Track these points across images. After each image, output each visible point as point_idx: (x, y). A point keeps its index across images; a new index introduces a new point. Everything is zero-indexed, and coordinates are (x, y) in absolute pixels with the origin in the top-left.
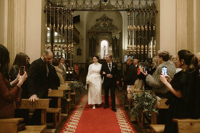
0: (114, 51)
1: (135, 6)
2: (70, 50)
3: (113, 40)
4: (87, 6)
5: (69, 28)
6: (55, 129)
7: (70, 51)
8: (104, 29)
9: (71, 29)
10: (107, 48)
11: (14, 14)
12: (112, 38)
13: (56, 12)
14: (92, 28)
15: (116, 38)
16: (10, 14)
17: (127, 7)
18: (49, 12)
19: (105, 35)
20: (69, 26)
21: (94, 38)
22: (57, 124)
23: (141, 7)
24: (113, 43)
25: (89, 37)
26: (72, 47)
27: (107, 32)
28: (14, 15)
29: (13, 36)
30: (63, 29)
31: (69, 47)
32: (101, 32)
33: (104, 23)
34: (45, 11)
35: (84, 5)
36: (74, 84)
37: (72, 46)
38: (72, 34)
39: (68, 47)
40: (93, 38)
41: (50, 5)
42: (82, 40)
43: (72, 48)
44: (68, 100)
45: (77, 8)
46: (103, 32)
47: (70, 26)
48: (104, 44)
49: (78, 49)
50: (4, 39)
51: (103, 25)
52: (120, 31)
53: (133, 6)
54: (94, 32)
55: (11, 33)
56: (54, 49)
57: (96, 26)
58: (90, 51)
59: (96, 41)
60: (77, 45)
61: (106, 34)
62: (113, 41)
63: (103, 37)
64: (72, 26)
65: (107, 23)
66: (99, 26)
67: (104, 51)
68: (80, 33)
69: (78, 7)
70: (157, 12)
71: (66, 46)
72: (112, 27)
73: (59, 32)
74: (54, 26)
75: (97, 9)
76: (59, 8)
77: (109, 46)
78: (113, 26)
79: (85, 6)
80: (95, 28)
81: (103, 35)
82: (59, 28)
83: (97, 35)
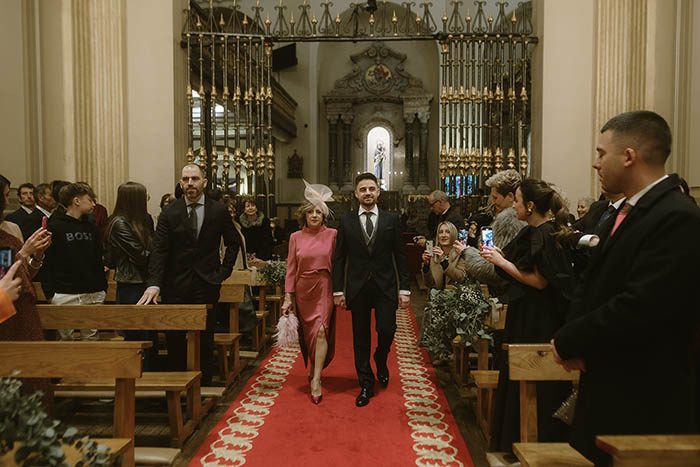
0: (412, 164)
1: (465, 24)
2: (263, 165)
3: (408, 126)
4: (315, 27)
5: (258, 98)
6: (224, 389)
7: (263, 168)
8: (379, 89)
9: (266, 102)
10: (387, 153)
11: (90, 56)
12: (405, 120)
13: (218, 45)
14: (338, 85)
15: (417, 119)
16: (79, 57)
17: (440, 29)
18: (198, 45)
19: (382, 110)
20: (260, 91)
21: (342, 121)
22: (230, 376)
23: (483, 25)
24: (406, 135)
25: (328, 117)
26: (269, 157)
27: (388, 101)
28: (89, 61)
29: (91, 125)
30: (242, 102)
31: (261, 156)
32: (369, 101)
33: (378, 70)
34: (183, 45)
35: (304, 23)
36: (275, 269)
37: (270, 153)
38: (269, 115)
39: (258, 155)
40: (340, 120)
41: (199, 24)
42: (306, 126)
43: (270, 160)
44: (259, 314)
45: (281, 32)
46: (375, 100)
47: (262, 92)
48: (378, 138)
49: (293, 157)
50: (63, 134)
51: (375, 74)
52: (431, 96)
53: (459, 25)
54: (342, 101)
55: (83, 117)
56: (214, 164)
57: (349, 78)
58: (330, 164)
59: (350, 129)
60: (287, 143)
61: (385, 105)
62: (406, 128)
63: (375, 115)
64: (269, 89)
65: (386, 70)
66: (361, 77)
67: (377, 163)
68: (296, 104)
69: (284, 29)
70: (536, 41)
71: (251, 154)
72: (405, 80)
73: (230, 106)
74: (214, 92)
75: (345, 35)
76: (226, 35)
77: (396, 146)
78: (409, 77)
79: (307, 28)
80: (348, 85)
81: (376, 110)
82: (229, 97)
83: (354, 111)
